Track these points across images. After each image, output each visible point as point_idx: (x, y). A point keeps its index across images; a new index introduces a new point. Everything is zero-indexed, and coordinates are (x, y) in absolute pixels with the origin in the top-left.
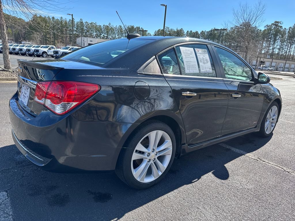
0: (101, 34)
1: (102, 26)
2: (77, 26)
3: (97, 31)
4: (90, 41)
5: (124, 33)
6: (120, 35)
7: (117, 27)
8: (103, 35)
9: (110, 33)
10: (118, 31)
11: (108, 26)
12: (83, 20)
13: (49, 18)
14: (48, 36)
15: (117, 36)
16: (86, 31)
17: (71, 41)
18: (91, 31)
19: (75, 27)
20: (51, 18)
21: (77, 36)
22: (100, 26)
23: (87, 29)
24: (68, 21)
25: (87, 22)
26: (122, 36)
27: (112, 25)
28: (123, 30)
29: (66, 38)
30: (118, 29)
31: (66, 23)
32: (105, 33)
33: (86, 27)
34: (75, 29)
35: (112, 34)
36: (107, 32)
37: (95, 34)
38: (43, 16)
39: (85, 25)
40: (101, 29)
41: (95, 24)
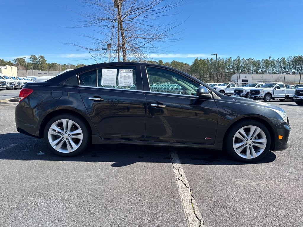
0: (258, 69)
1: (261, 61)
2: (233, 64)
3: (254, 67)
4: (245, 77)
5: (288, 65)
6: (282, 68)
7: (279, 59)
8: (261, 69)
9: (270, 67)
10: (280, 64)
11: (267, 60)
12: (240, 58)
13: (208, 60)
14: (205, 76)
15: (278, 69)
16: (242, 68)
17: (226, 78)
18: (248, 67)
19: (231, 65)
20: (209, 60)
21: (232, 74)
22: (258, 61)
23: (244, 66)
24: (225, 60)
25: (244, 59)
26: (284, 69)
27: (272, 58)
28: (287, 62)
29: (222, 76)
30: (281, 61)
31: (223, 62)
32: (264, 68)
33: (243, 64)
34: (231, 67)
35: (272, 68)
36: (267, 66)
37: (252, 70)
38: (203, 59)
39: (242, 62)
40: (259, 64)
41: (252, 59)
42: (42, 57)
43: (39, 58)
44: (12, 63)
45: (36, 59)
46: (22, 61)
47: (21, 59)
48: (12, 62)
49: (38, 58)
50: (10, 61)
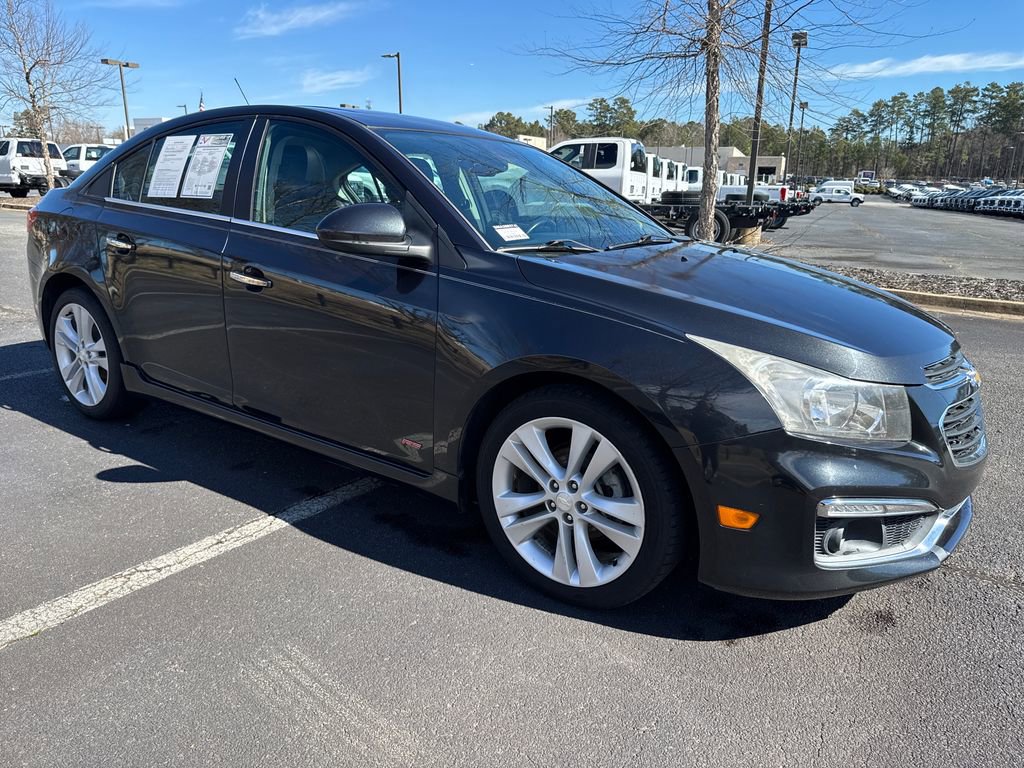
42: (624, 102)
43: (616, 107)
44: (542, 128)
45: (607, 109)
46: (568, 121)
47: (566, 112)
48: (543, 123)
49: (611, 106)
50: (537, 122)
